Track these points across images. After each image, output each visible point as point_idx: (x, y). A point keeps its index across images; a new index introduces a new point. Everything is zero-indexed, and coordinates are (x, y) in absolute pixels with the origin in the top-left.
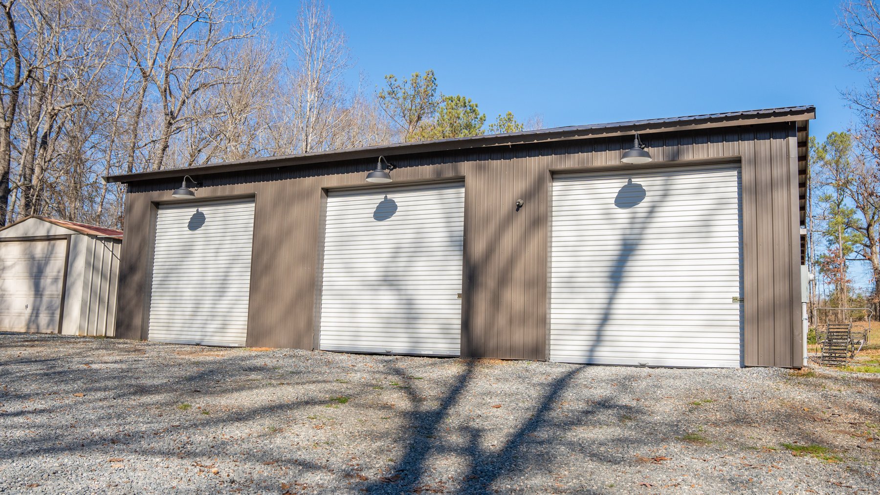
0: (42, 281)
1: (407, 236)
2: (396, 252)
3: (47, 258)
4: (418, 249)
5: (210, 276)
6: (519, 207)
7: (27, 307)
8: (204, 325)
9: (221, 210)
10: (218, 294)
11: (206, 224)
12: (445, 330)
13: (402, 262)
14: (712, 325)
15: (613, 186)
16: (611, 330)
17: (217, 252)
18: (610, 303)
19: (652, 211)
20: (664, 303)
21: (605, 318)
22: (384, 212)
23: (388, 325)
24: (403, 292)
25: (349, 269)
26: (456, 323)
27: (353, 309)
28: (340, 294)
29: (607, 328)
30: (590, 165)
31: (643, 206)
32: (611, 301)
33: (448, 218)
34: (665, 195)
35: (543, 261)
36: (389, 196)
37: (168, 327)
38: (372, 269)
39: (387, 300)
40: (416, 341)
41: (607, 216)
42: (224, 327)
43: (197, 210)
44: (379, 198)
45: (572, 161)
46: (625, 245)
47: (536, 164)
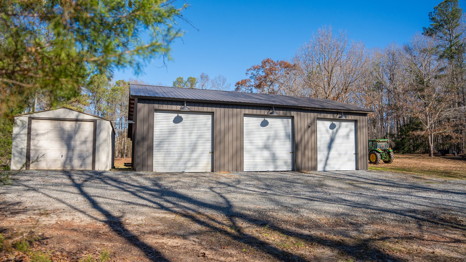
0: (73, 143)
1: (272, 133)
2: (268, 138)
3: (76, 131)
4: (276, 137)
5: (187, 144)
6: (309, 127)
7: (62, 156)
8: (186, 163)
9: (191, 116)
10: (192, 151)
11: (183, 121)
12: (286, 163)
13: (270, 141)
14: (349, 160)
15: (328, 123)
16: (329, 162)
17: (190, 133)
18: (328, 155)
19: (337, 131)
20: (340, 155)
21: (327, 159)
22: (264, 124)
23: (267, 162)
24: (271, 151)
25: (251, 142)
26: (289, 160)
27: (254, 157)
28: (249, 152)
29: (328, 161)
30: (326, 117)
31: (335, 130)
32: (328, 154)
33: (285, 128)
34: (340, 127)
35: (316, 143)
36: (266, 119)
37: (164, 165)
38: (260, 143)
39: (266, 154)
40: (276, 167)
41: (327, 131)
42: (196, 164)
43: (178, 115)
44: (262, 119)
45: (322, 115)
46: (331, 139)
47: (312, 115)
